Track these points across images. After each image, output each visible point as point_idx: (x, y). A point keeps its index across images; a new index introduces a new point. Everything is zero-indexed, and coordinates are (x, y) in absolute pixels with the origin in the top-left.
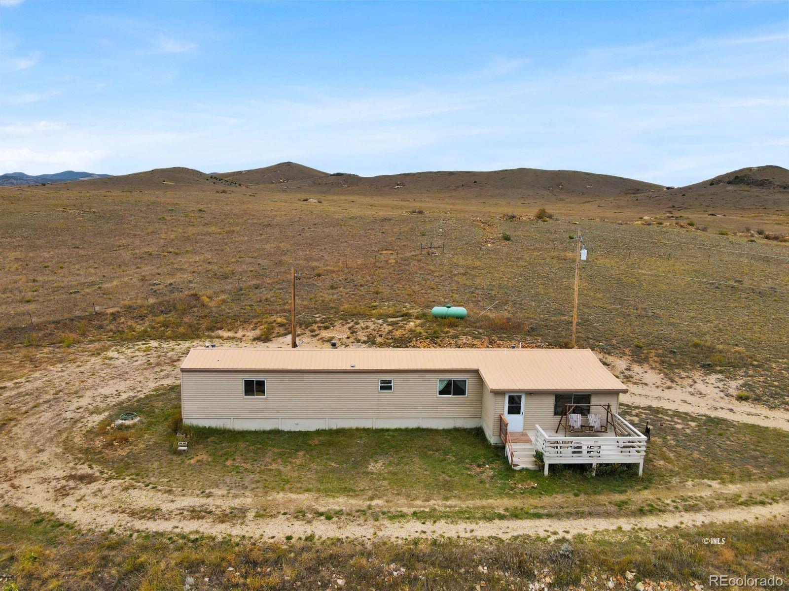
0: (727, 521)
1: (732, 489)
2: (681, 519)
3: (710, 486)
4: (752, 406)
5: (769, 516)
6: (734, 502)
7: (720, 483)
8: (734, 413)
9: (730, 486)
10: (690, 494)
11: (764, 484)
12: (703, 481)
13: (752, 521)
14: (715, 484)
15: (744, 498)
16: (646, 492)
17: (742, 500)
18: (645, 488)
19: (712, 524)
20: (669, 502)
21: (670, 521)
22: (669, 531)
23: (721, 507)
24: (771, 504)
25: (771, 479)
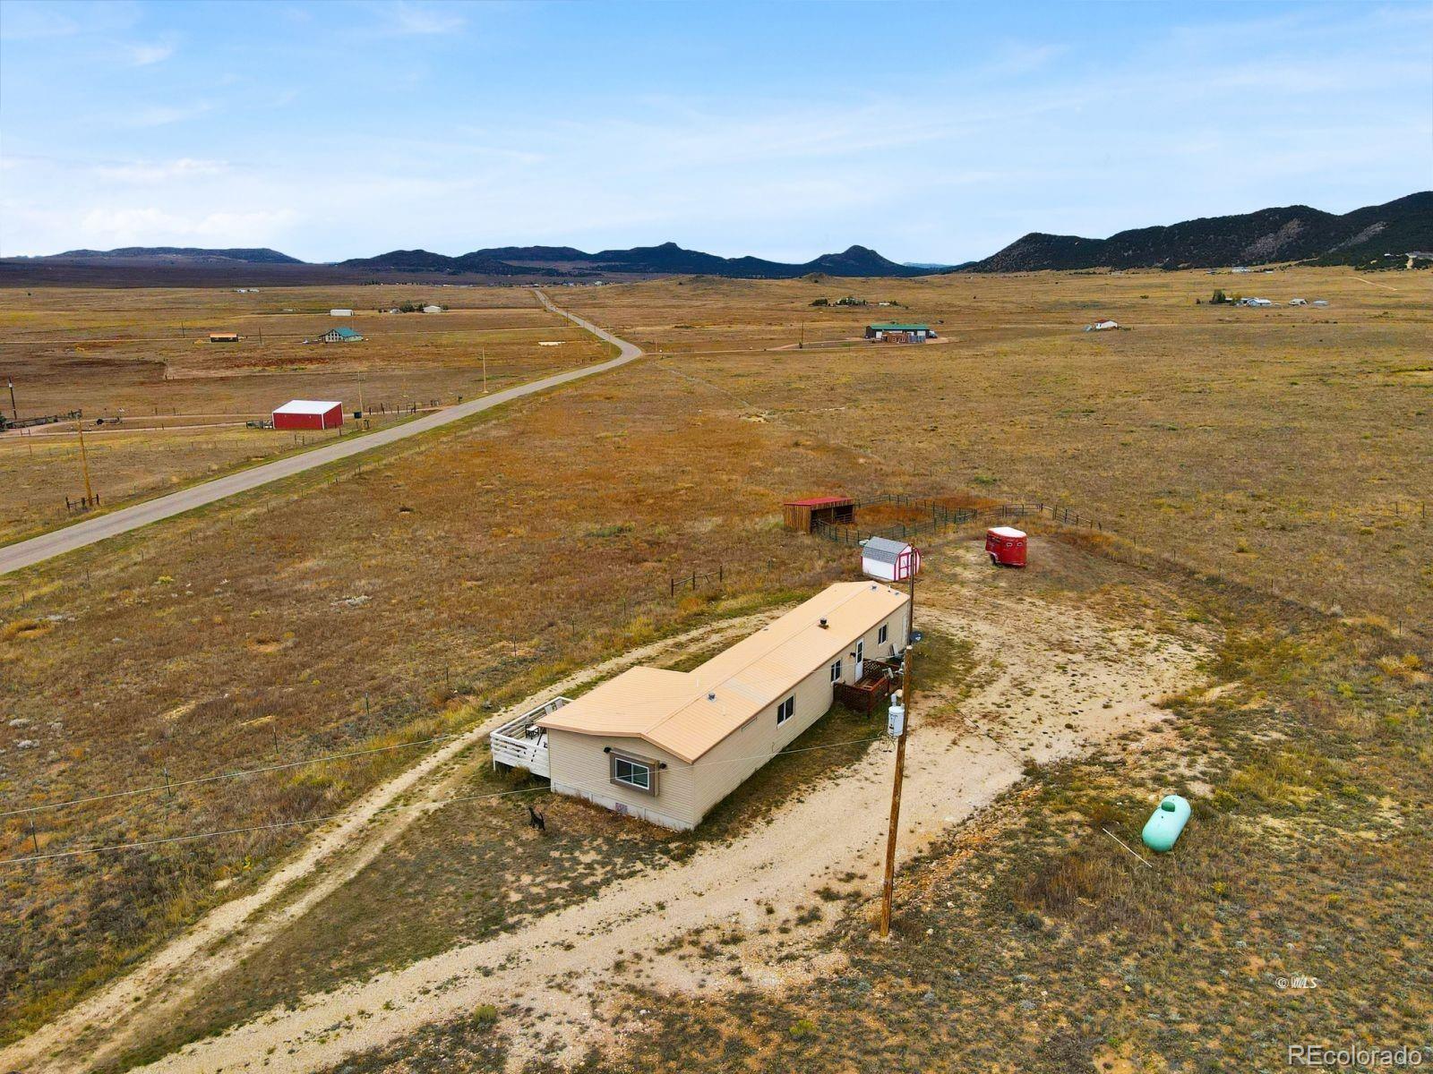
0: (403, 775)
1: (414, 811)
2: (437, 759)
3: (434, 801)
4: (461, 1012)
5: (372, 799)
6: (406, 797)
7: (428, 810)
8: (478, 968)
9: (418, 814)
10: (445, 783)
11: (388, 839)
12: (444, 803)
13: (385, 786)
14: (432, 807)
15: (399, 808)
16: (479, 765)
17: (402, 802)
18: (482, 767)
19: (414, 767)
20: (457, 766)
21: (444, 754)
22: (439, 747)
23: (414, 785)
24: (375, 815)
25: (384, 851)
